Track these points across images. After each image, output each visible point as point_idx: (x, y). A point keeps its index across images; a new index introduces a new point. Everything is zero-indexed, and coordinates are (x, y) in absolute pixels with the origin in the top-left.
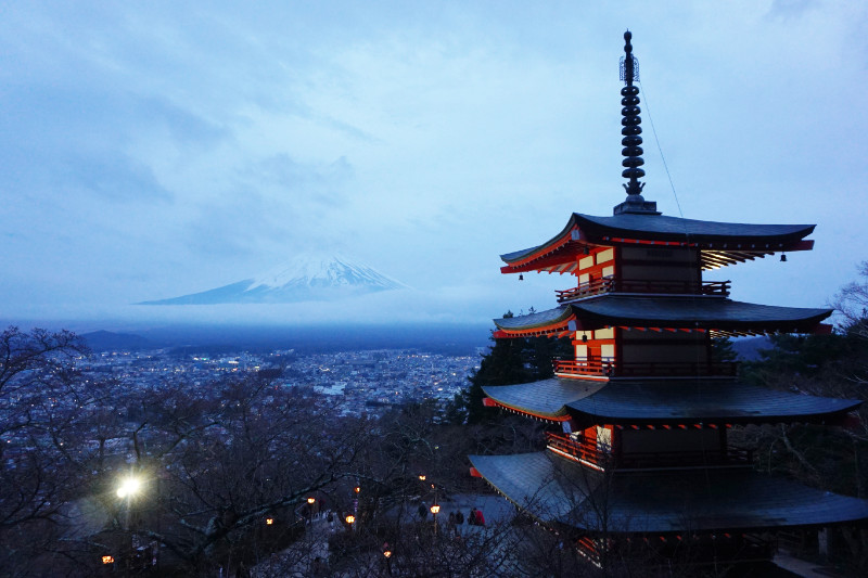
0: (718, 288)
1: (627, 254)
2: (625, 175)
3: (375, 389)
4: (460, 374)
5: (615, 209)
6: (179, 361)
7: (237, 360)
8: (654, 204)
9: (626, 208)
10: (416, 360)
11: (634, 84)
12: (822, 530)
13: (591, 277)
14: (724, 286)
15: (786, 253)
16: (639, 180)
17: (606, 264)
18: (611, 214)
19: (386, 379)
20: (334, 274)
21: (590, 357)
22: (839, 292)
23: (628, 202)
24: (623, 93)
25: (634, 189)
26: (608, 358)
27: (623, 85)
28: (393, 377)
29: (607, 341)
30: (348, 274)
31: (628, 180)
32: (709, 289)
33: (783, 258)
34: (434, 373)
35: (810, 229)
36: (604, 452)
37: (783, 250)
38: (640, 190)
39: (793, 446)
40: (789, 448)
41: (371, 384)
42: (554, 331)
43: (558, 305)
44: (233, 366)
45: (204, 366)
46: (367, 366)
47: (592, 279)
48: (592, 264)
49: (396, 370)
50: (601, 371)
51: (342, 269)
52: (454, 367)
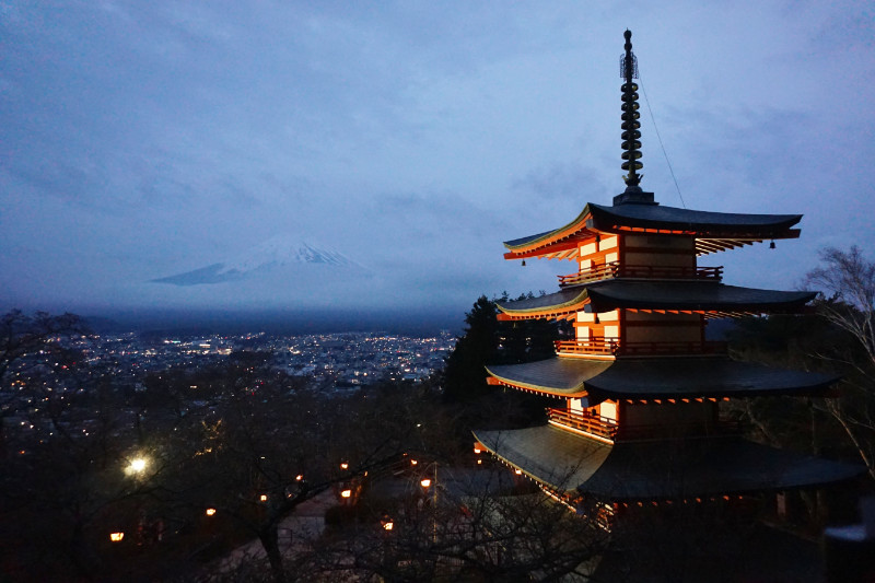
0: (711, 273)
1: (630, 242)
2: (625, 167)
3: (344, 370)
4: (426, 355)
5: (615, 199)
6: (149, 344)
7: (208, 343)
8: (651, 195)
9: (626, 199)
10: (384, 341)
11: (634, 81)
12: (781, 494)
13: (593, 263)
14: (717, 271)
15: (774, 241)
16: (637, 172)
17: (610, 251)
18: (611, 205)
19: (355, 360)
20: (302, 258)
21: (592, 338)
22: (805, 277)
23: (627, 192)
24: (623, 90)
25: (633, 181)
26: (612, 338)
27: (623, 82)
28: (362, 359)
29: (611, 323)
30: (317, 258)
31: (628, 172)
32: (703, 273)
33: (773, 246)
34: (401, 355)
35: (797, 219)
36: (610, 426)
37: (772, 238)
38: (639, 181)
39: (755, 417)
40: (753, 420)
41: (340, 366)
42: (565, 313)
43: (560, 289)
44: (205, 349)
45: (174, 349)
46: (335, 348)
47: (594, 266)
48: (594, 251)
49: (365, 352)
50: (606, 350)
51: (310, 254)
52: (420, 348)
